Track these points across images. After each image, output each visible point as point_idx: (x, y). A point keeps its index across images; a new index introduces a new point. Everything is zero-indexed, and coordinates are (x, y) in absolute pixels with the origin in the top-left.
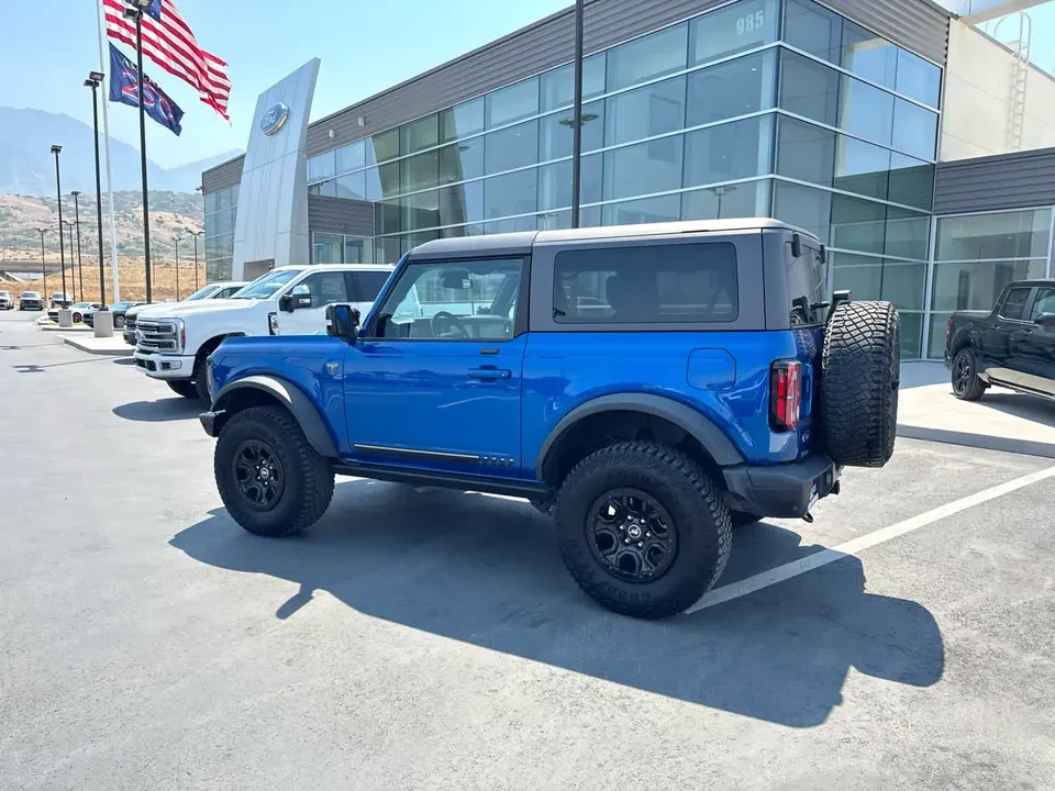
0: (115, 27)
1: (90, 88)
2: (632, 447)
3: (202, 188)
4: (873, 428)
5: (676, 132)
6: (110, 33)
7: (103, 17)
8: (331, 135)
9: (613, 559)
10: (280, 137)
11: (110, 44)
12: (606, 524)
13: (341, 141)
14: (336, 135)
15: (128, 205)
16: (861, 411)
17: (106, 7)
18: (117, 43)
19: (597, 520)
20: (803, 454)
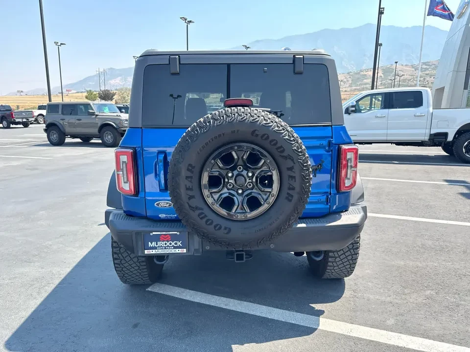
10: (461, 20)
20: (162, 216)
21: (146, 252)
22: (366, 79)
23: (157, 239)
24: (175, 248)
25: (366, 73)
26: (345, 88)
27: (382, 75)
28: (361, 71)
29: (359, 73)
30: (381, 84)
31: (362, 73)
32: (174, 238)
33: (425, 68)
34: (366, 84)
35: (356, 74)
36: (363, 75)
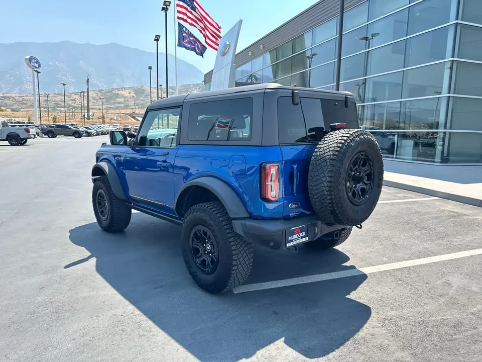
0: (181, 16)
1: (156, 42)
2: (207, 206)
3: (204, 81)
4: (330, 203)
5: (402, 39)
6: (179, 18)
7: (176, 11)
8: (250, 54)
9: (198, 261)
10: (226, 57)
11: (179, 23)
12: (197, 242)
13: (254, 56)
14: (252, 54)
15: (191, 90)
16: (322, 194)
17: (178, 7)
18: (181, 22)
19: (193, 240)
20: (292, 215)
21: (288, 245)
22: (118, 98)
23: (293, 233)
24: (302, 238)
25: (119, 92)
26: (99, 106)
27: (135, 95)
28: (113, 90)
29: (111, 92)
30: (135, 104)
31: (114, 92)
32: (301, 230)
33: (172, 92)
34: (120, 103)
35: (108, 92)
36: (115, 94)
